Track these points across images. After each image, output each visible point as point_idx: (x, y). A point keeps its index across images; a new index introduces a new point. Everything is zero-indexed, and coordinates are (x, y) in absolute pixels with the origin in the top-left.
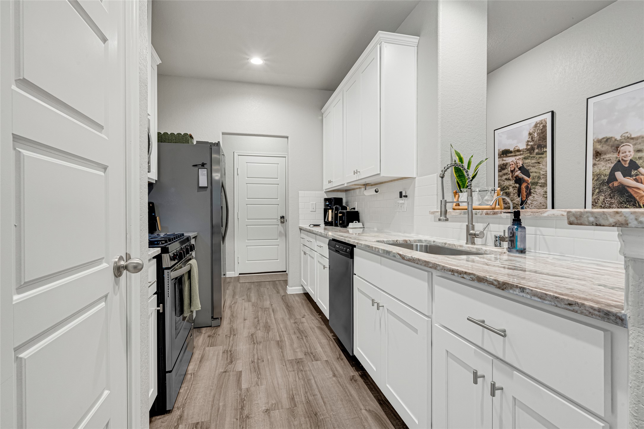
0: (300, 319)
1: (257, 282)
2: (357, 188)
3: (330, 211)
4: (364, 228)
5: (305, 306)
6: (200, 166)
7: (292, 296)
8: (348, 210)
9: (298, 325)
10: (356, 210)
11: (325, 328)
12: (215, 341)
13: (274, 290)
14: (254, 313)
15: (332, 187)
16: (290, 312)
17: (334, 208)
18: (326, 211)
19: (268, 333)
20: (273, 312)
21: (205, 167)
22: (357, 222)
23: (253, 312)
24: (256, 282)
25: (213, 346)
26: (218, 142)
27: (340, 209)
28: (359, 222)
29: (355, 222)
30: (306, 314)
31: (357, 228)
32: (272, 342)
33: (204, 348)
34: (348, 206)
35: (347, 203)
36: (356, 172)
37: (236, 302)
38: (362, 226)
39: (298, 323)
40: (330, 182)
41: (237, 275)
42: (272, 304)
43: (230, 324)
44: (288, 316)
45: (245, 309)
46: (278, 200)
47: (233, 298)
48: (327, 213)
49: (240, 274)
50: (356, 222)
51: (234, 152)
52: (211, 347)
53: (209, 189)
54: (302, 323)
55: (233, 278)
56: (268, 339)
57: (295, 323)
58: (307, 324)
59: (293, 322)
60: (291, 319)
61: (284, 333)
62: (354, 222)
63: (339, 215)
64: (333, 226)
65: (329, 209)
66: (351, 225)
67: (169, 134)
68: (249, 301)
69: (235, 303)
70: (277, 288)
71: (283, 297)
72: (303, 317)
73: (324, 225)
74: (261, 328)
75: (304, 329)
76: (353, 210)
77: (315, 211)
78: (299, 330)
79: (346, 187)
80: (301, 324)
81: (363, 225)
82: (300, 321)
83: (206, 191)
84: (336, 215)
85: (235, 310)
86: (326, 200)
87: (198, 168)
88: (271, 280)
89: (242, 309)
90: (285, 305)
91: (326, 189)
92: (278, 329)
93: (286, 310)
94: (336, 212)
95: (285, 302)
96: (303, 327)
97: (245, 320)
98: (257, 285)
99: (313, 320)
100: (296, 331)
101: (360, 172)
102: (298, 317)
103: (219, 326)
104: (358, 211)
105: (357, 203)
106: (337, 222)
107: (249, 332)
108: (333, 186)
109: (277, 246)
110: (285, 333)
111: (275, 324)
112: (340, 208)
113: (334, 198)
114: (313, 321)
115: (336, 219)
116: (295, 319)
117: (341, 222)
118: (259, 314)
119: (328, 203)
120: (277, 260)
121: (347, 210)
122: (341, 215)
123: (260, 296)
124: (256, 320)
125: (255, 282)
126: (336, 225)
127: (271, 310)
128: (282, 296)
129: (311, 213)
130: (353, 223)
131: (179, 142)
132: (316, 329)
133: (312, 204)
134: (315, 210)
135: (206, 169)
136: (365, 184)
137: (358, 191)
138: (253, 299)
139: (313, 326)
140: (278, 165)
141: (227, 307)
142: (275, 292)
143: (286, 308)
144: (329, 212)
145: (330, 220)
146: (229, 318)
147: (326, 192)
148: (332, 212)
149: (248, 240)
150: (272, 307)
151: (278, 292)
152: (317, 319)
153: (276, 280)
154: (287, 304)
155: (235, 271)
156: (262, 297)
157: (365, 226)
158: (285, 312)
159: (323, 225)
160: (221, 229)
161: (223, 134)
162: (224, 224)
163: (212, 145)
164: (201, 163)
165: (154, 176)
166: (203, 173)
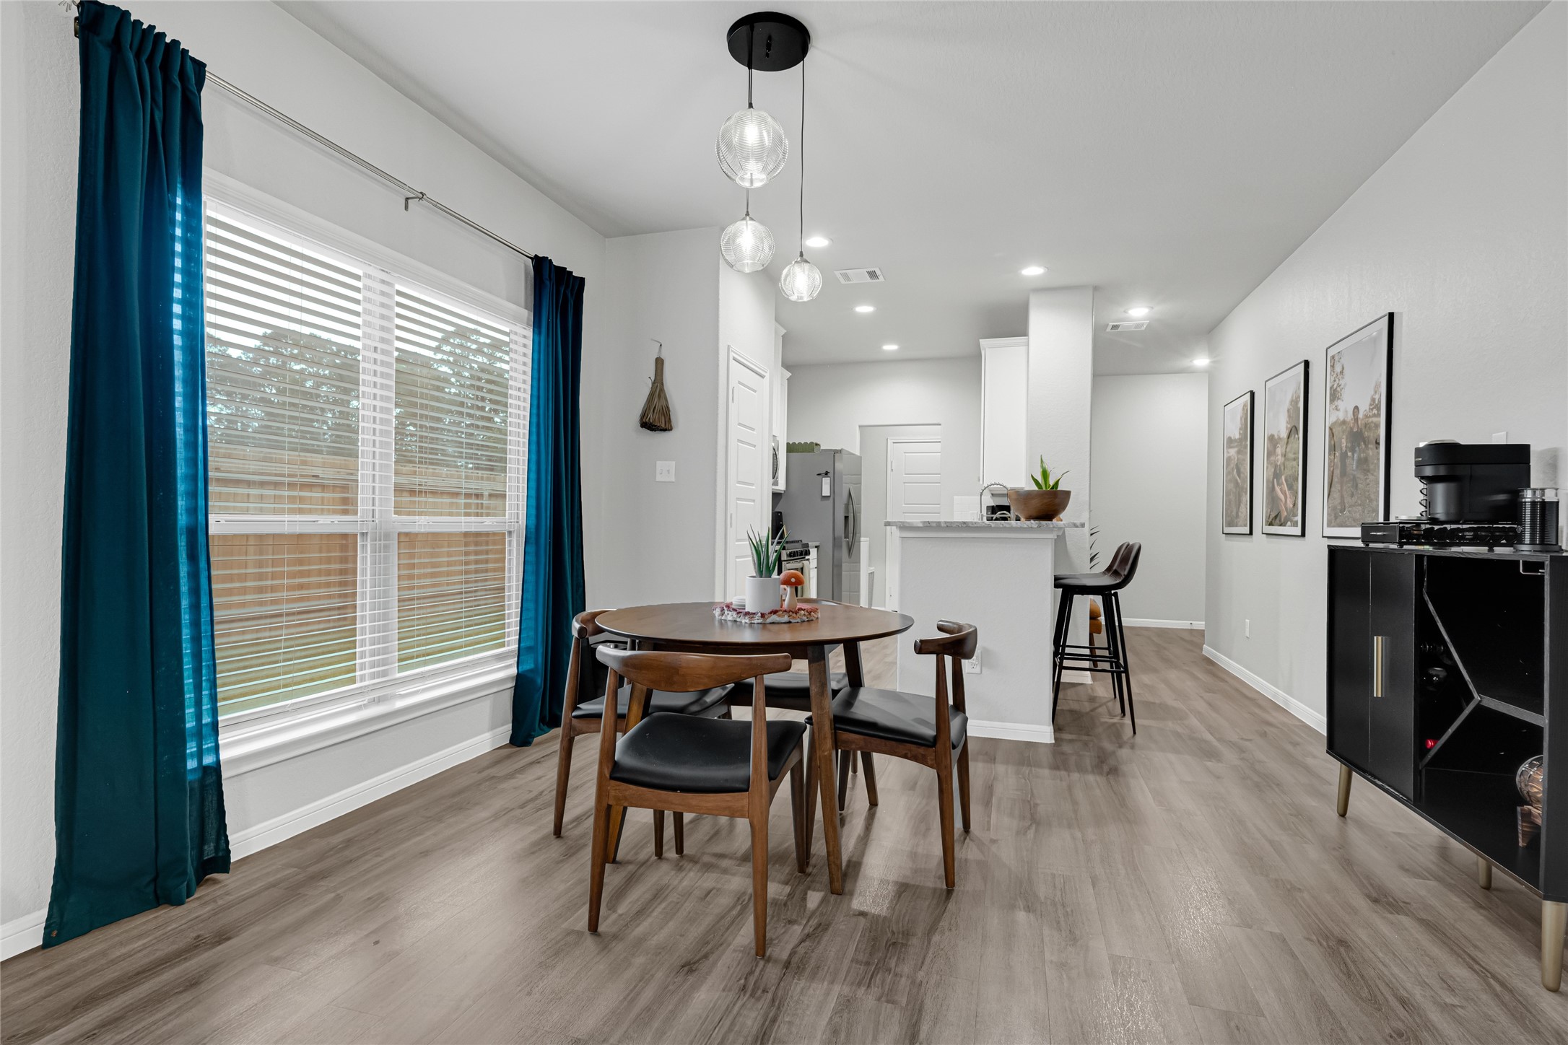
6: (824, 474)
21: (828, 476)
26: (841, 448)
53: (832, 498)
67: (797, 443)
83: (830, 501)
131: (807, 451)
160: (844, 541)
161: (860, 426)
162: (851, 535)
163: (836, 452)
164: (824, 472)
165: (781, 487)
166: (826, 483)
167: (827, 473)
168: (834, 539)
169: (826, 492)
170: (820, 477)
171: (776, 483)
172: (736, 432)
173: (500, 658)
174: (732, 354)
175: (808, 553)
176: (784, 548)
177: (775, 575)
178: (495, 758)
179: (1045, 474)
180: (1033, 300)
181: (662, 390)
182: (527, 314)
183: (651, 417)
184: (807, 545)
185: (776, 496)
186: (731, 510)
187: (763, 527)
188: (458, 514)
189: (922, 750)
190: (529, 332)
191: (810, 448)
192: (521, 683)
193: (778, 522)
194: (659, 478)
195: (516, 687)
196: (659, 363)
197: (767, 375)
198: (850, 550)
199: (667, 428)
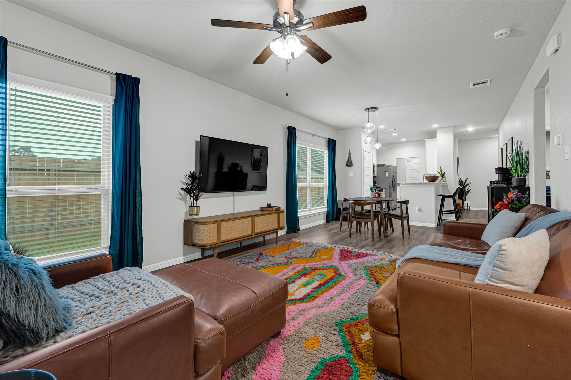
53: (388, 177)
160: (392, 188)
161: (396, 159)
162: (394, 186)
163: (389, 166)
165: (376, 175)
166: (387, 173)
167: (387, 171)
168: (389, 187)
170: (385, 172)
171: (374, 174)
172: (365, 165)
173: (324, 208)
174: (364, 150)
175: (382, 190)
176: (376, 189)
177: (374, 192)
178: (324, 224)
179: (441, 171)
180: (437, 131)
181: (350, 159)
182: (327, 148)
183: (348, 164)
184: (382, 188)
185: (374, 177)
186: (365, 181)
187: (372, 185)
188: (316, 182)
189: (398, 218)
190: (328, 151)
191: (383, 165)
192: (328, 212)
193: (375, 183)
194: (350, 175)
195: (327, 213)
196: (350, 153)
197: (372, 153)
198: (394, 189)
199: (352, 165)
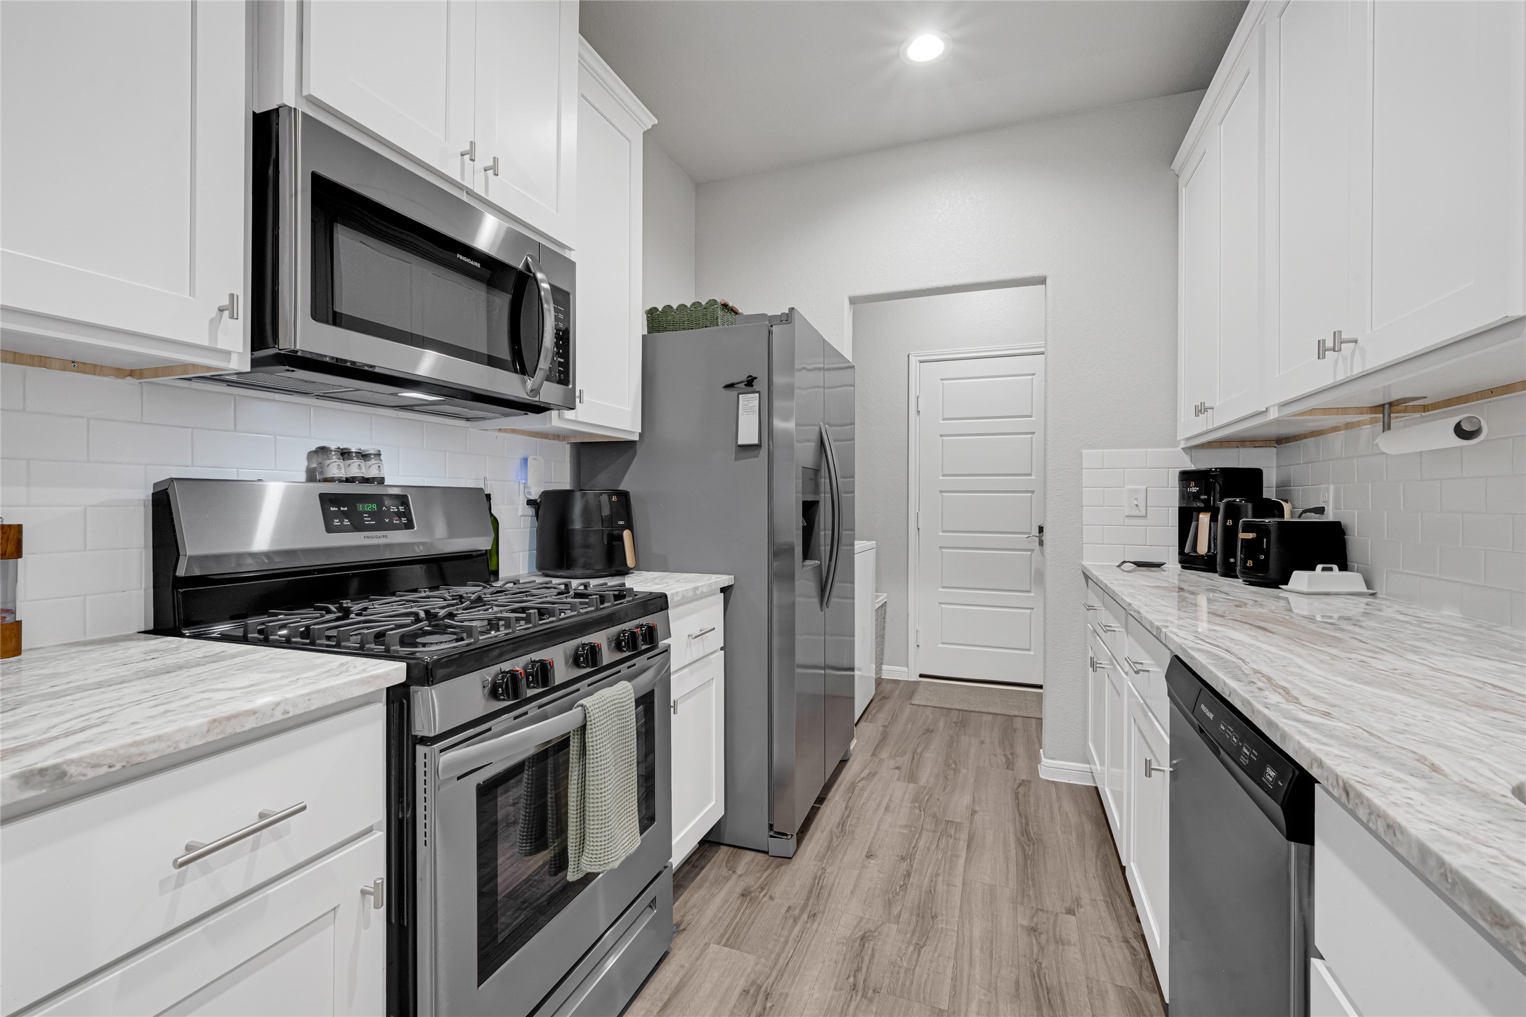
0: (1057, 915)
1: (959, 710)
2: (1335, 429)
3: (1204, 518)
4: (1373, 594)
5: (1091, 853)
6: (742, 385)
7: (1053, 791)
8: (1287, 518)
9: (1042, 949)
10: (1330, 516)
11: (1153, 1008)
12: (749, 922)
13: (999, 751)
14: (906, 832)
15: (1210, 427)
16: (1025, 865)
17: (1221, 505)
18: (1186, 518)
19: (919, 948)
20: (969, 846)
21: (754, 387)
22: (1335, 567)
23: (905, 826)
24: (957, 710)
25: (731, 947)
26: (789, 309)
27: (1250, 513)
28: (1344, 567)
29: (1324, 569)
30: (1085, 899)
31: (1337, 594)
32: (917, 1006)
33: (707, 945)
34: (1286, 501)
35: (1284, 487)
36: (1329, 344)
37: (875, 774)
38: (1363, 589)
39: (1043, 939)
40: (1201, 410)
41: (914, 677)
42: (977, 808)
43: (822, 859)
44: (1013, 884)
45: (887, 808)
46: (1033, 477)
47: (873, 755)
48: (1194, 524)
49: (921, 676)
50: (1331, 569)
51: (908, 356)
52: (724, 946)
53: (764, 452)
54: (1060, 941)
55: (901, 685)
56: (908, 983)
57: (1033, 930)
58: (1079, 957)
59: (1026, 923)
60: (1022, 904)
61: (977, 971)
62: (1319, 567)
63: (1242, 535)
64: (1215, 571)
65: (1200, 510)
66: (1300, 579)
67: (675, 307)
68: (912, 777)
69: (872, 775)
70: (1012, 747)
71: (1020, 785)
72: (1070, 912)
73: (1179, 566)
74: (905, 916)
75: (1063, 979)
76: (1314, 518)
77: (1146, 516)
78: (1037, 975)
79: (1277, 422)
80: (1052, 947)
81: (1369, 584)
82: (1055, 926)
83: (758, 457)
84: (1230, 534)
85: (861, 803)
86: (1186, 476)
87: (736, 393)
88: (1003, 712)
89: (879, 805)
90: (1018, 828)
91: (1188, 439)
92: (961, 942)
93: (1013, 854)
94: (1230, 523)
95: (1020, 814)
96: (1058, 969)
97: (869, 856)
98: (954, 720)
99: (1109, 941)
100: (1026, 982)
101: (1356, 342)
102: (1052, 902)
103: (790, 858)
104: (1339, 523)
105: (1332, 488)
106: (1232, 560)
107: (862, 918)
108: (1216, 425)
109: (1029, 611)
110: (978, 977)
111: (957, 912)
112: (1250, 506)
113: (1225, 471)
114: (1108, 950)
115: (1229, 548)
116: (1038, 910)
117: (1250, 563)
118: (922, 843)
119: (1194, 490)
120: (1029, 650)
121: (1283, 516)
122: (1251, 536)
123: (951, 765)
124: (904, 866)
125: (953, 709)
126: (1229, 572)
127: (964, 836)
128: (1018, 782)
129: (1128, 521)
130: (1314, 569)
131: (698, 326)
132: (1112, 995)
133: (1136, 491)
134: (1143, 513)
135: (758, 394)
136: (1383, 406)
137: (1337, 440)
138: (925, 777)
139: (1103, 979)
140: (1032, 377)
141: (842, 787)
142: (1001, 760)
143: (1018, 841)
144: (1198, 520)
145: (1202, 549)
146: (831, 831)
147: (1188, 450)
148: (1213, 519)
149: (943, 587)
150: (971, 823)
151: (1009, 765)
152: (1126, 941)
153: (1016, 713)
154: (1027, 824)
155: (907, 667)
156: (955, 770)
157: (1380, 588)
158: (1007, 858)
159: (1173, 564)
161: (854, 301)
163: (777, 321)
164: (744, 378)
166: (749, 405)
169: (748, 433)
170: (733, 393)
191: (711, 315)
